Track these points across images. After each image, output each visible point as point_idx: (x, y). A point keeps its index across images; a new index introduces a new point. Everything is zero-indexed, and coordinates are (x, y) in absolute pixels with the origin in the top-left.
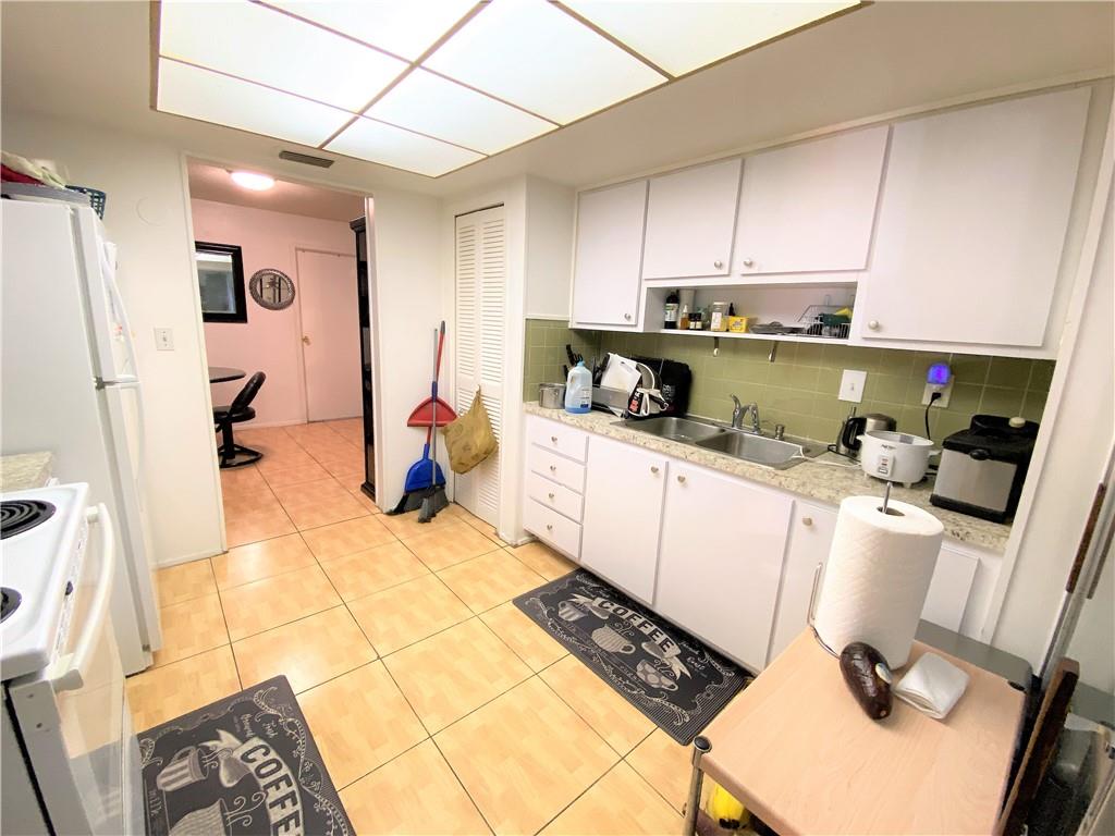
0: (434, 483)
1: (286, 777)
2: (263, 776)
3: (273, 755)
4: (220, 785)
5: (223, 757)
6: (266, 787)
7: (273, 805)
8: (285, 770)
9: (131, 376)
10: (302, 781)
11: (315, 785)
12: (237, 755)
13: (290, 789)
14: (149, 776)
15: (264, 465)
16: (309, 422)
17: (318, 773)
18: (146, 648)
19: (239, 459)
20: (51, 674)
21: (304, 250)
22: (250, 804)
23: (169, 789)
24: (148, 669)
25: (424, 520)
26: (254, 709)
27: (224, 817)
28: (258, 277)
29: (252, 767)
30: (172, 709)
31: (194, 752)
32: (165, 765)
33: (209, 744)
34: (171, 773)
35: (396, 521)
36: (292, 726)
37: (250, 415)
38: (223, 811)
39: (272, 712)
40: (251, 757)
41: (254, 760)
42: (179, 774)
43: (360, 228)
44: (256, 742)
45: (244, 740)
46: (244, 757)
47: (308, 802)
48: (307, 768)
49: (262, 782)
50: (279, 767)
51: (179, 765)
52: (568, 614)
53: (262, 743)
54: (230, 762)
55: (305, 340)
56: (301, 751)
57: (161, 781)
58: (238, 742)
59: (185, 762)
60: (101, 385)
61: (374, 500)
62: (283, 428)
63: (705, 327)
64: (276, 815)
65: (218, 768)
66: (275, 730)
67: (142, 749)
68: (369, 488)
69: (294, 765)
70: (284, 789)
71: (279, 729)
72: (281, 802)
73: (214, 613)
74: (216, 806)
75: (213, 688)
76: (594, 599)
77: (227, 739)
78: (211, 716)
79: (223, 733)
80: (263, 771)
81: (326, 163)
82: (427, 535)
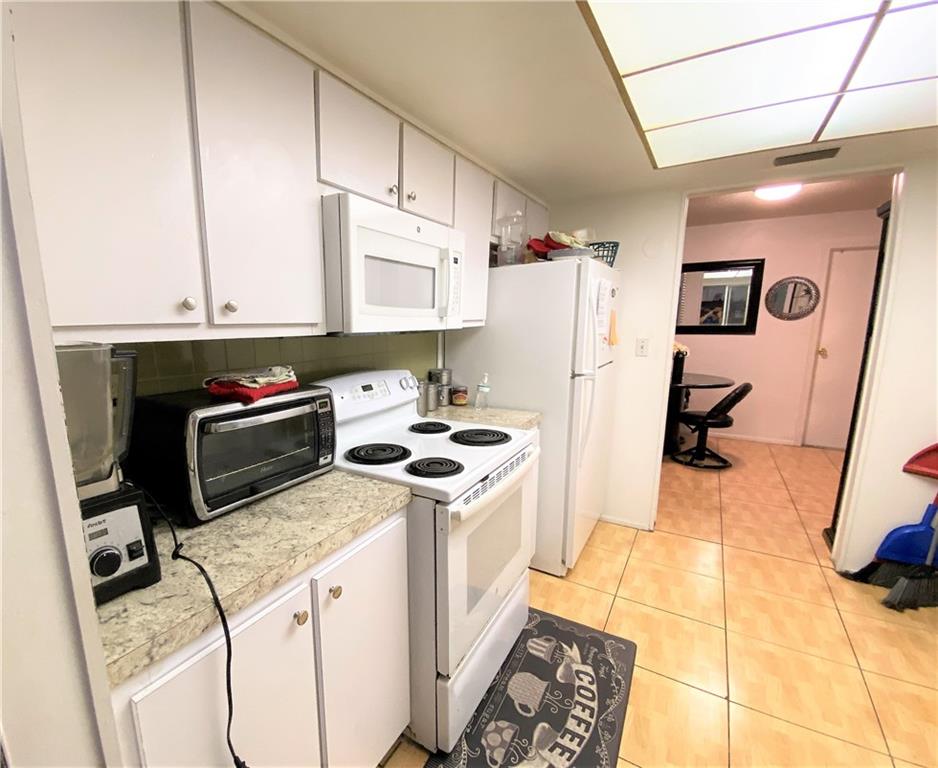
0: (928, 562)
1: (592, 709)
2: (581, 695)
3: (594, 688)
4: (555, 676)
5: (567, 660)
6: (578, 703)
7: (574, 717)
8: (594, 705)
10: (601, 723)
11: (608, 736)
12: (575, 667)
13: (589, 720)
14: (525, 635)
16: (803, 445)
17: (615, 728)
18: (563, 562)
19: (707, 462)
20: (453, 508)
21: (843, 250)
22: (561, 701)
23: (531, 651)
24: (561, 577)
25: (891, 605)
26: (602, 649)
27: (545, 694)
29: (578, 683)
30: (559, 610)
31: (554, 643)
32: (538, 637)
33: (565, 646)
34: (536, 643)
35: (850, 589)
36: (618, 682)
37: (727, 423)
38: (546, 690)
39: (612, 661)
40: (581, 675)
41: (581, 680)
42: (539, 648)
43: (886, 214)
44: (589, 670)
45: (584, 662)
46: (578, 672)
47: (595, 740)
48: (609, 719)
49: (577, 698)
50: (592, 699)
51: (543, 644)
53: (592, 673)
54: (568, 667)
55: (822, 353)
56: (613, 704)
57: (530, 643)
58: (580, 661)
59: (547, 645)
60: (574, 376)
61: (831, 551)
62: (769, 445)
64: (571, 724)
65: (559, 664)
66: (605, 673)
68: (830, 534)
69: (603, 707)
70: (585, 715)
71: (608, 674)
72: (580, 721)
73: (618, 568)
74: (545, 684)
75: (587, 616)
77: (574, 652)
78: (576, 631)
79: (575, 646)
80: (582, 691)
81: (831, 152)
82: (887, 625)
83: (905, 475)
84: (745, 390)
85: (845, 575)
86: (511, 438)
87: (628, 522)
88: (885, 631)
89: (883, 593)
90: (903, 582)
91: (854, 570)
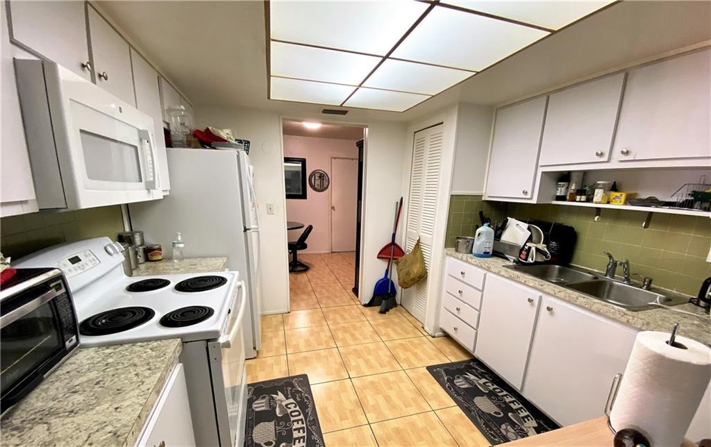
0: (389, 292)
1: (302, 420)
2: (293, 416)
3: (298, 408)
4: (276, 414)
5: (278, 403)
6: (294, 421)
7: (295, 430)
8: (302, 417)
9: (256, 226)
10: (308, 424)
11: (314, 427)
12: (284, 404)
13: (303, 426)
14: (250, 402)
15: (310, 273)
16: (332, 252)
17: (315, 422)
18: (255, 348)
19: (299, 268)
20: (221, 340)
21: (335, 158)
22: (286, 426)
23: (257, 410)
24: (255, 358)
25: (383, 312)
26: (293, 386)
27: (276, 428)
28: (313, 174)
29: (289, 411)
30: (262, 377)
31: (267, 398)
32: (257, 399)
33: (274, 396)
34: (258, 404)
35: (367, 311)
36: (307, 398)
37: (304, 246)
38: (275, 426)
39: (300, 389)
40: (289, 406)
41: (290, 408)
42: (260, 405)
43: (360, 145)
44: (291, 400)
45: (287, 398)
46: (286, 405)
47: (310, 434)
48: (311, 419)
49: (292, 419)
50: (299, 415)
51: (262, 401)
52: (460, 383)
53: (294, 401)
54: (281, 406)
55: (333, 208)
56: (309, 410)
57: (254, 406)
58: (285, 399)
59: (264, 401)
60: (245, 230)
61: (357, 297)
62: (320, 254)
63: (589, 200)
64: (296, 435)
65: (275, 408)
66: (300, 398)
67: (249, 391)
68: (356, 290)
69: (306, 416)
70: (300, 425)
71: (301, 397)
72: (298, 429)
73: (282, 339)
74: (273, 423)
75: (277, 373)
76: (480, 379)
77: (280, 396)
78: (276, 384)
79: (279, 393)
80: (293, 414)
82: (382, 321)
83: (378, 260)
84: (310, 228)
85: (365, 306)
86: (226, 280)
87: (276, 311)
88: (384, 323)
89: (378, 308)
90: (384, 301)
91: (367, 302)
